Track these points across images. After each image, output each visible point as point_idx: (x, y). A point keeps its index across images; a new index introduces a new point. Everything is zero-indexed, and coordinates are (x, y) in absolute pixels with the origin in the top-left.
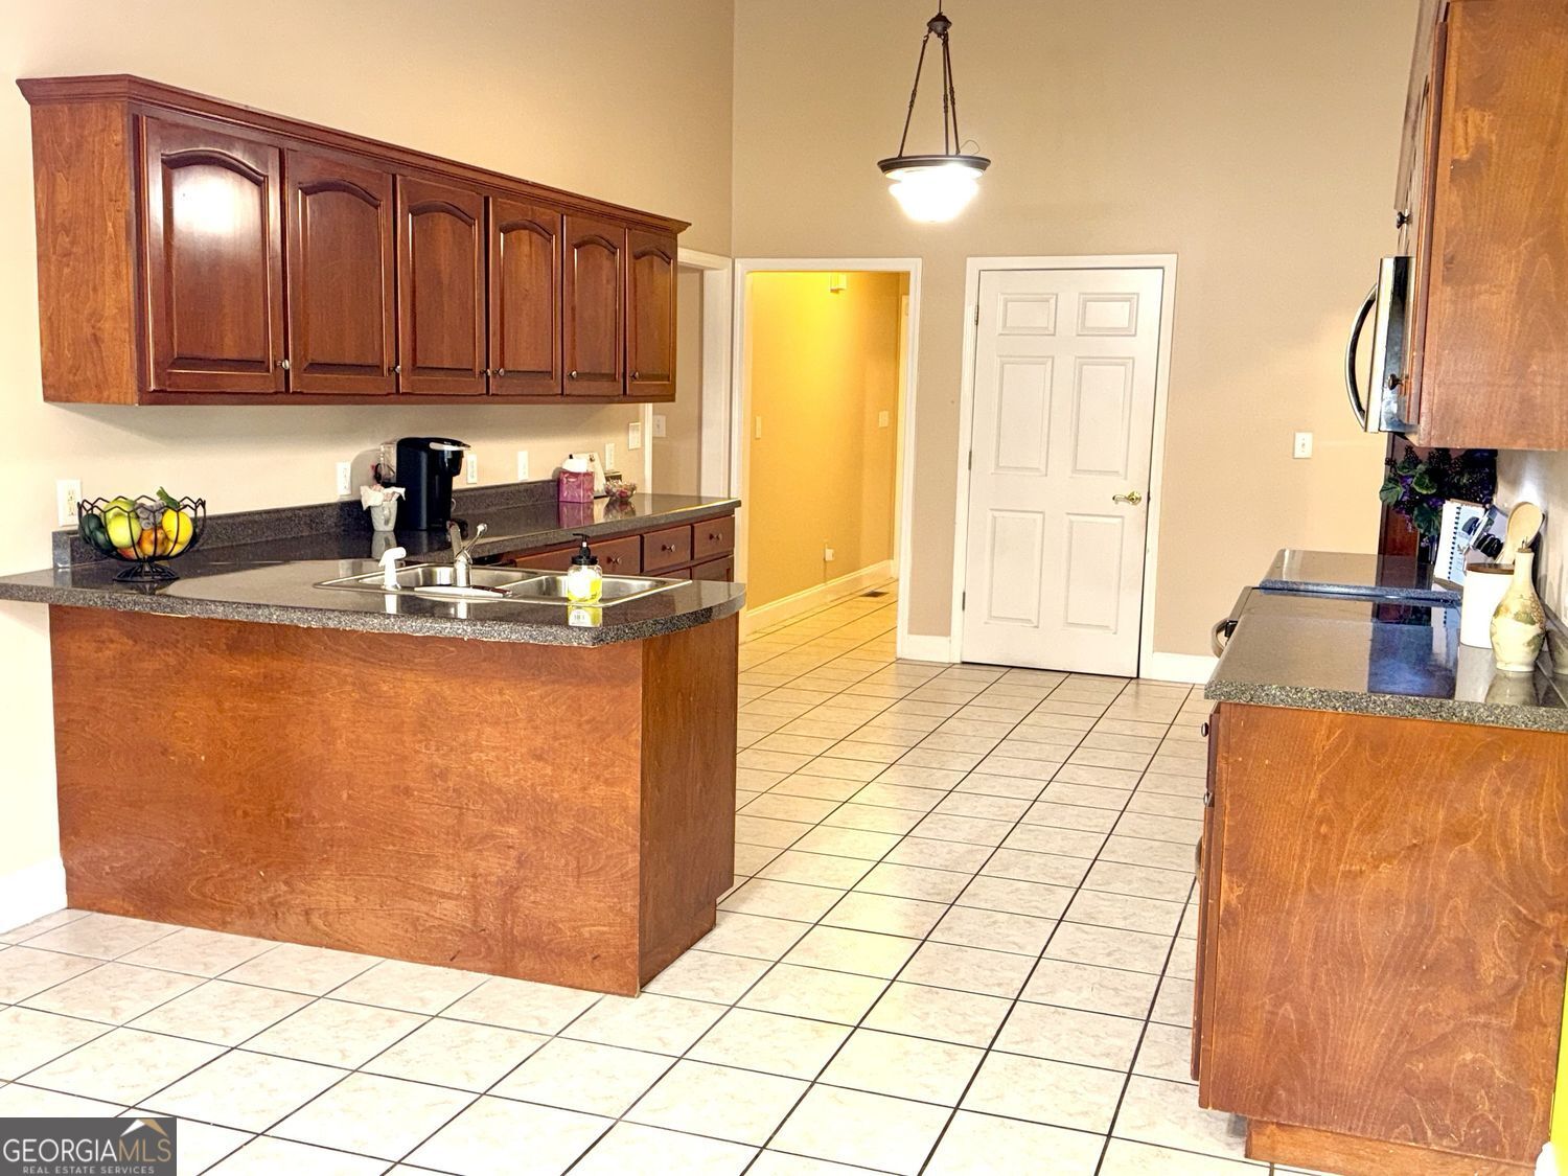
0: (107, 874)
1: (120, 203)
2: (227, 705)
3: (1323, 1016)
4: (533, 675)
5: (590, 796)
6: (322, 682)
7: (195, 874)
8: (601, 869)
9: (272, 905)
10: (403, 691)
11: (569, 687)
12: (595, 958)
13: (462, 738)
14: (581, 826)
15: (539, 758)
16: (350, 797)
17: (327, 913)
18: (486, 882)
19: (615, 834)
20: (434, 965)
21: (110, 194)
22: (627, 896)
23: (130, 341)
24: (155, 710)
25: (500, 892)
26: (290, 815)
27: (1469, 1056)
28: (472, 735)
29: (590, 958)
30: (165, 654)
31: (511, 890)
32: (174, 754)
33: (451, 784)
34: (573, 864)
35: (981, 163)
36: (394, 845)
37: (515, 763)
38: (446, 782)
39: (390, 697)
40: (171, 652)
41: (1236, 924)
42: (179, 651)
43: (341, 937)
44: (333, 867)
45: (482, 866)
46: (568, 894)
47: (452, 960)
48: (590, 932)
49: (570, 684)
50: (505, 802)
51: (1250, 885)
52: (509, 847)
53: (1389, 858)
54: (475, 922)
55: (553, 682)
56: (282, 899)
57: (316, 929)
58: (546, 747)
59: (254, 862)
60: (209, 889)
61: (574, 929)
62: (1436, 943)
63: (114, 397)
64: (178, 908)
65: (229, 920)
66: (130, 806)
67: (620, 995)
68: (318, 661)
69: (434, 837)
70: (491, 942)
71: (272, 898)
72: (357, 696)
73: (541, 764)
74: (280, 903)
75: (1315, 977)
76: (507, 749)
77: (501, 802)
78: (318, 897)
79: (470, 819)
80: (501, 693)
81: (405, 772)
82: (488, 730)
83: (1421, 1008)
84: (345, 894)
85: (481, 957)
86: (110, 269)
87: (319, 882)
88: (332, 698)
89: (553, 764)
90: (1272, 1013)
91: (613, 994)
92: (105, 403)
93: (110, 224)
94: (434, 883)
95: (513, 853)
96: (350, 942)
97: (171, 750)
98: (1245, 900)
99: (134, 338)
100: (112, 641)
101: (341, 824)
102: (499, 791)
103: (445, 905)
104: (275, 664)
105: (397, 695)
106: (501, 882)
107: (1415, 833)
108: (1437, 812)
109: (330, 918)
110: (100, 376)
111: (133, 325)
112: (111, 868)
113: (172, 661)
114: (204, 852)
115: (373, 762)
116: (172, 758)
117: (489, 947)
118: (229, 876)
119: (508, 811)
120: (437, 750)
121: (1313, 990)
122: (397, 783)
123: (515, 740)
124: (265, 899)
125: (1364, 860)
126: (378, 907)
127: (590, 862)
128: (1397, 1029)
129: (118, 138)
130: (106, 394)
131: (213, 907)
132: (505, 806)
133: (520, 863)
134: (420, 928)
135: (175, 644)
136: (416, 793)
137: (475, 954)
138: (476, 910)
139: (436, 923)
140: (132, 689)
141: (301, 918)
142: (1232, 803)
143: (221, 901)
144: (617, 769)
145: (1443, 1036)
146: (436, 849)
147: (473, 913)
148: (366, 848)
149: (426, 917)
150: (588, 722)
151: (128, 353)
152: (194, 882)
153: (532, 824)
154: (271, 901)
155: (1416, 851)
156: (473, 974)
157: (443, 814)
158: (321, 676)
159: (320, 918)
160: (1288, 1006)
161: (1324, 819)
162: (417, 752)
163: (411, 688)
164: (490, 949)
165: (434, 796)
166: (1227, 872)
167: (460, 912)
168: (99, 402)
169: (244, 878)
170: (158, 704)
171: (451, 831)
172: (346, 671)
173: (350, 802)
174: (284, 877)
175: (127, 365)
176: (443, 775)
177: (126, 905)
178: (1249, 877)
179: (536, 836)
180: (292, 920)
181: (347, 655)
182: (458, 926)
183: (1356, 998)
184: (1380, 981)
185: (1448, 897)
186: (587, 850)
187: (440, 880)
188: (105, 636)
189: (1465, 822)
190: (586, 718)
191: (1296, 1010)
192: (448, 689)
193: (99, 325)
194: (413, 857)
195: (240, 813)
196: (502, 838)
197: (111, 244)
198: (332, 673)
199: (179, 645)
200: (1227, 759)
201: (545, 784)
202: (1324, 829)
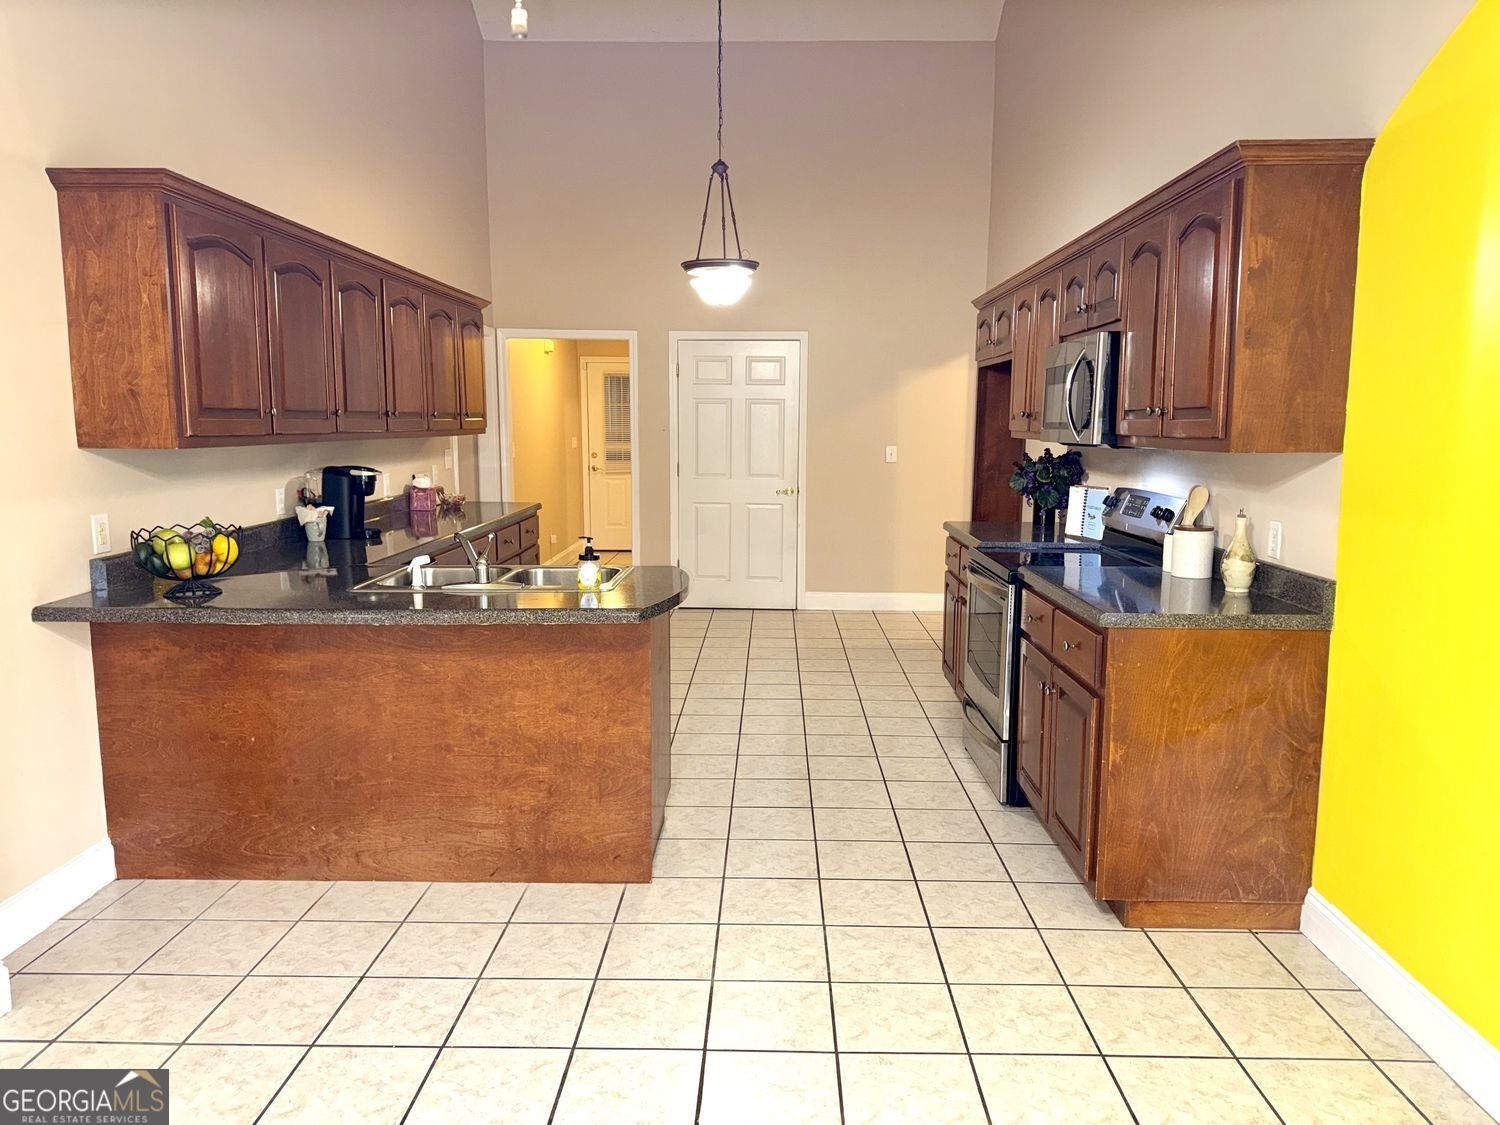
0: (158, 845)
1: (156, 278)
2: (275, 694)
3: (1176, 827)
4: (559, 647)
5: (610, 736)
6: (366, 667)
7: (249, 835)
8: (619, 790)
9: (324, 852)
10: (442, 669)
11: (590, 654)
12: (615, 858)
13: (497, 701)
14: (602, 759)
15: (565, 710)
16: (394, 758)
17: (376, 853)
18: (521, 812)
19: (631, 762)
20: (476, 882)
21: (144, 269)
22: (641, 807)
23: (168, 395)
24: (203, 703)
25: (531, 818)
26: (338, 778)
27: (1264, 840)
28: (506, 698)
29: (611, 859)
30: (212, 656)
31: (542, 814)
32: (225, 738)
33: (487, 739)
34: (595, 789)
35: (752, 265)
36: (437, 792)
37: (544, 716)
38: (483, 737)
39: (431, 675)
40: (219, 655)
41: (1119, 773)
42: (226, 653)
43: (389, 870)
44: (381, 816)
45: (517, 799)
46: (592, 812)
47: (493, 876)
48: (611, 838)
49: (591, 651)
50: (536, 747)
51: (1129, 747)
52: (540, 782)
53: (1215, 720)
54: (511, 844)
55: (576, 652)
56: (332, 847)
57: (367, 866)
58: (571, 702)
59: (305, 819)
60: (261, 846)
61: (597, 838)
62: (1244, 771)
63: (153, 441)
64: (233, 865)
65: (283, 869)
66: (180, 786)
67: (637, 883)
68: (362, 652)
69: (474, 781)
70: (525, 857)
71: (325, 847)
72: (401, 677)
73: (566, 715)
74: (331, 850)
75: (1170, 802)
76: (536, 707)
77: (533, 747)
78: (368, 841)
79: (505, 763)
80: (531, 663)
81: (446, 733)
82: (520, 693)
83: (1235, 813)
84: (393, 836)
85: (518, 869)
86: (145, 334)
87: (369, 829)
88: (375, 680)
89: (577, 715)
90: (1142, 830)
91: (632, 882)
92: (144, 448)
93: (145, 296)
94: (474, 817)
95: (544, 786)
96: (398, 873)
97: (220, 736)
98: (1126, 758)
99: (172, 392)
100: (157, 649)
101: (388, 780)
102: (530, 739)
103: (483, 834)
104: (321, 656)
105: (437, 673)
106: (533, 810)
107: (1230, 702)
108: (1243, 686)
109: (379, 857)
110: (138, 423)
111: (171, 381)
112: (162, 840)
113: (220, 661)
114: (256, 816)
115: (415, 728)
116: (223, 742)
117: (525, 862)
118: (282, 833)
119: (539, 754)
120: (475, 713)
121: (1169, 811)
122: (437, 743)
123: (543, 698)
124: (317, 848)
125: (1199, 723)
126: (424, 843)
127: (611, 786)
128: (1221, 828)
129: (152, 222)
130: (144, 440)
131: (266, 861)
132: (536, 750)
133: (550, 793)
134: (463, 855)
135: (223, 647)
136: (456, 749)
137: (512, 868)
138: (512, 834)
139: (477, 848)
140: (180, 689)
141: (352, 860)
142: (1116, 694)
143: (274, 855)
144: (631, 713)
145: (1247, 831)
146: (475, 791)
147: (510, 838)
148: (411, 797)
149: (467, 845)
150: (606, 680)
151: (166, 405)
152: (247, 843)
153: (560, 762)
154: (323, 849)
155: (1232, 714)
156: (511, 884)
157: (481, 763)
158: (365, 663)
159: (370, 857)
160: (1153, 824)
161: (1176, 699)
162: (456, 716)
163: (450, 667)
164: (525, 863)
165: (473, 750)
166: (1116, 740)
167: (498, 838)
168: (138, 447)
169: (297, 833)
170: (206, 699)
171: (488, 775)
172: (388, 657)
173: (395, 761)
174: (334, 828)
175: (166, 414)
176: (480, 732)
177: (178, 870)
178: (1128, 742)
179: (563, 770)
180: (343, 862)
181: (390, 644)
182: (497, 848)
183: (1196, 813)
184: (1210, 799)
185: (1250, 740)
186: (608, 776)
187: (479, 814)
188: (151, 646)
189: (1261, 692)
190: (605, 676)
191: (1157, 826)
192: (485, 665)
193: (136, 381)
194: (454, 800)
195: (290, 781)
196: (534, 775)
197: (148, 312)
198: (375, 660)
199: (226, 648)
200: (1112, 665)
201: (571, 730)
202: (1174, 706)
